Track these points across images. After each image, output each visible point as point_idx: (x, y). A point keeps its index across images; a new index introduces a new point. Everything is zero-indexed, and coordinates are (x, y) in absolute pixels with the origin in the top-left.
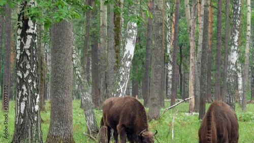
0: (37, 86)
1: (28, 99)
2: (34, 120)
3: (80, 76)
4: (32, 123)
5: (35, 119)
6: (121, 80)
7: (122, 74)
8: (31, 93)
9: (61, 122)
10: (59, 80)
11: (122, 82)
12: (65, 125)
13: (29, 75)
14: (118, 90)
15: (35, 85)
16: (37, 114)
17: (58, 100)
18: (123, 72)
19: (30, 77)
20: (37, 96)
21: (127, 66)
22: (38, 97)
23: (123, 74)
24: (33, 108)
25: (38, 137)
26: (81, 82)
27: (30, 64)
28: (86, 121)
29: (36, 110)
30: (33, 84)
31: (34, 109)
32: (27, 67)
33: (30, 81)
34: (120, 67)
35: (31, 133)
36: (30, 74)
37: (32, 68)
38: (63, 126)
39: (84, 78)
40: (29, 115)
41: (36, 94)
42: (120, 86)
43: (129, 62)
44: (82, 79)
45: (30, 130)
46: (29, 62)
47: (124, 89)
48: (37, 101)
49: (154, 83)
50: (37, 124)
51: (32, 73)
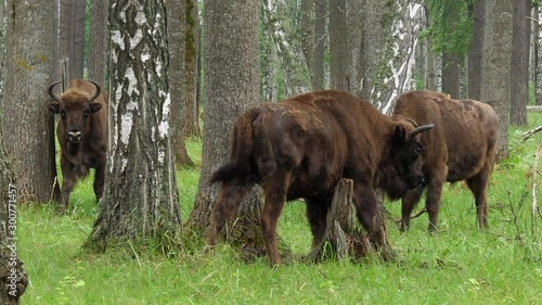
0: (164, 70)
1: (140, 106)
2: (156, 161)
3: (285, 43)
4: (150, 170)
5: (160, 160)
6: (396, 53)
7: (397, 37)
8: (149, 89)
10: (224, 53)
11: (398, 61)
13: (143, 41)
14: (386, 81)
15: (158, 68)
16: (165, 146)
17: (221, 108)
18: (402, 32)
19: (146, 47)
20: (163, 99)
21: (412, 17)
22: (168, 101)
23: (402, 37)
24: (153, 129)
25: (168, 206)
26: (288, 60)
27: (145, 11)
29: (162, 136)
30: (154, 65)
31: (157, 133)
32: (137, 20)
33: (145, 58)
34: (391, 18)
35: (149, 195)
36: (147, 39)
37: (151, 22)
39: (297, 50)
40: (143, 147)
41: (161, 93)
42: (394, 71)
43: (417, 6)
44: (291, 53)
45: (145, 187)
46: (142, 8)
47: (403, 77)
48: (166, 110)
49: (494, 61)
50: (165, 173)
51: (151, 37)
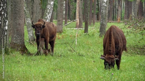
0: (7, 16)
1: (2, 23)
2: (5, 34)
3: (25, 9)
4: (4, 36)
5: (6, 34)
6: (48, 12)
7: (48, 8)
8: (4, 19)
9: (18, 36)
10: (17, 12)
11: (49, 13)
12: (20, 37)
13: (2, 9)
14: (46, 17)
15: (5, 15)
16: (7, 31)
17: (16, 23)
18: (49, 7)
19: (3, 11)
20: (6, 21)
21: (52, 4)
22: (7, 22)
23: (49, 8)
24: (4, 28)
25: (7, 44)
26: (25, 13)
27: (3, 3)
28: (28, 34)
29: (6, 29)
30: (4, 15)
31: (5, 29)
32: (1, 5)
33: (3, 13)
34: (47, 4)
35: (3, 41)
36: (3, 9)
37: (4, 6)
38: (19, 38)
39: (27, 11)
40: (2, 32)
41: (6, 20)
42: (48, 15)
43: (53, 2)
44: (26, 11)
45: (2, 40)
46: (2, 3)
47: (49, 17)
48: (7, 24)
49: (60, 12)
50: (7, 37)
51: (4, 9)
